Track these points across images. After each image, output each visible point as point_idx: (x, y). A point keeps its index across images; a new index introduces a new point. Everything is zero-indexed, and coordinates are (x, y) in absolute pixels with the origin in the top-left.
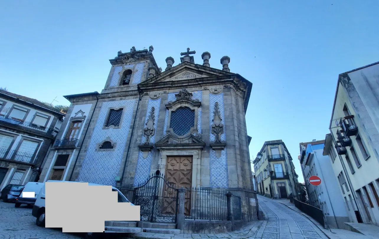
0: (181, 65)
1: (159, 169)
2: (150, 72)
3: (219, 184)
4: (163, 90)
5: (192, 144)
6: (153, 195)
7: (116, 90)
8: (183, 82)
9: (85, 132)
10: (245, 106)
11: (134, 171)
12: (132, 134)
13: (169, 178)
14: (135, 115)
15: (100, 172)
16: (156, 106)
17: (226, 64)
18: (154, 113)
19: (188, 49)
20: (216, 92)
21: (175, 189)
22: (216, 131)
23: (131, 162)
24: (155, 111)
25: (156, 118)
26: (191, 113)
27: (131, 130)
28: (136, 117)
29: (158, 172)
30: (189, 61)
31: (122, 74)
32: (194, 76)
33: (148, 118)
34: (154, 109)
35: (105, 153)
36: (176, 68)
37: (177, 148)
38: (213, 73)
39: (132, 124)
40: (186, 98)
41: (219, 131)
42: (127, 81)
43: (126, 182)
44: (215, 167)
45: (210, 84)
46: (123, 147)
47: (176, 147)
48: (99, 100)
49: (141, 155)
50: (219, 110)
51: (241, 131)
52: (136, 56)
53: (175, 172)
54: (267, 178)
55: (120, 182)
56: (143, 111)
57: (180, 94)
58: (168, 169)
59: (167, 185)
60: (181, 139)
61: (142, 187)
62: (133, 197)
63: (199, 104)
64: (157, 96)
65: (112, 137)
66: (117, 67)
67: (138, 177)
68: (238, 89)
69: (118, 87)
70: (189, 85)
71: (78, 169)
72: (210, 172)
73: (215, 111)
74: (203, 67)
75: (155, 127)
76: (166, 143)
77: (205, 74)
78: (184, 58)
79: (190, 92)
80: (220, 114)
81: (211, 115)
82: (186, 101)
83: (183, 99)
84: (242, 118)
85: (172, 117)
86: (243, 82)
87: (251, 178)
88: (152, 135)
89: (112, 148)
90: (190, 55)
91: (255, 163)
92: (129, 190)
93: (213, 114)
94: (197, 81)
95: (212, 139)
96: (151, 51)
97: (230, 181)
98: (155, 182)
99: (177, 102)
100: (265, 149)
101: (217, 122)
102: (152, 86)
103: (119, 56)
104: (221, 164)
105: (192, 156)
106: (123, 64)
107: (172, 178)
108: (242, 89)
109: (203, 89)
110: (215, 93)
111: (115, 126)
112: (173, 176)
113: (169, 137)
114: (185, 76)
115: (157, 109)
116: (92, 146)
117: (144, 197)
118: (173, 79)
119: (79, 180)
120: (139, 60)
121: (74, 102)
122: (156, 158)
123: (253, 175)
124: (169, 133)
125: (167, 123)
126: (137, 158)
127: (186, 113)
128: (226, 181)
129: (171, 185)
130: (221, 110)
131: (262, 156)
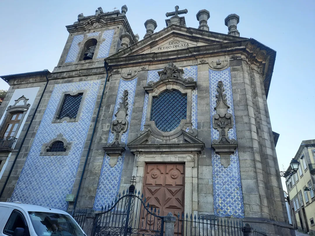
0: (166, 30)
1: (134, 184)
2: (123, 42)
3: (229, 210)
4: (140, 66)
5: (184, 145)
6: (124, 225)
7: (73, 68)
8: (169, 53)
9: (26, 127)
10: (265, 87)
11: (95, 186)
12: (95, 130)
13: (149, 198)
14: (100, 103)
15: (45, 188)
16: (131, 89)
17: (233, 25)
18: (127, 99)
19: (177, 7)
20: (219, 66)
21: (159, 217)
22: (221, 124)
23: (91, 172)
24: (129, 96)
25: (130, 107)
26: (182, 98)
27: (93, 124)
28: (101, 104)
29: (132, 189)
30: (178, 24)
31: (83, 46)
32: (186, 45)
33: (119, 107)
34: (128, 92)
35: (53, 158)
36: (159, 34)
37: (161, 150)
38: (213, 39)
39: (96, 116)
40: (174, 76)
41: (225, 124)
42: (90, 55)
43: (83, 203)
44: (220, 182)
45: (209, 56)
46: (80, 150)
47: (159, 149)
48: (49, 82)
49: (107, 162)
50: (224, 93)
51: (262, 124)
52: (103, 20)
53: (158, 188)
54: (310, 201)
55: (73, 203)
56: (111, 96)
57: (165, 71)
58: (147, 183)
59: (145, 210)
60: (166, 137)
61: (107, 212)
62: (93, 228)
63: (193, 85)
64: (133, 75)
65: (65, 134)
66: (76, 36)
67: (101, 196)
68: (253, 60)
69: (77, 63)
70: (179, 58)
71: (14, 182)
72: (213, 190)
73: (218, 94)
74: (199, 31)
75: (128, 118)
76: (145, 142)
77: (202, 41)
78: (172, 20)
79: (180, 68)
80: (227, 99)
81: (212, 100)
82: (175, 80)
83: (170, 79)
84: (261, 105)
85: (154, 104)
86: (260, 49)
87: (283, 201)
88: (124, 131)
89: (65, 150)
90: (180, 16)
91: (288, 177)
92: (87, 218)
93: (216, 99)
94: (190, 52)
95: (215, 137)
96: (124, 13)
97: (247, 205)
98: (127, 204)
99: (161, 83)
100: (304, 153)
101: (222, 111)
102: (126, 61)
103: (79, 20)
104: (230, 177)
105: (183, 163)
106: (85, 31)
107: (153, 197)
108: (259, 60)
109: (199, 63)
110: (218, 68)
111: (71, 118)
112: (155, 196)
113: (148, 134)
114: (172, 46)
115: (132, 93)
116: (36, 148)
117: (109, 229)
118: (155, 50)
119: (13, 200)
120: (107, 25)
121: (14, 85)
122: (129, 166)
123: (286, 196)
124: (149, 128)
125: (146, 113)
126: (101, 167)
127: (174, 99)
128: (240, 206)
129: (152, 209)
130: (228, 93)
131: (300, 165)
